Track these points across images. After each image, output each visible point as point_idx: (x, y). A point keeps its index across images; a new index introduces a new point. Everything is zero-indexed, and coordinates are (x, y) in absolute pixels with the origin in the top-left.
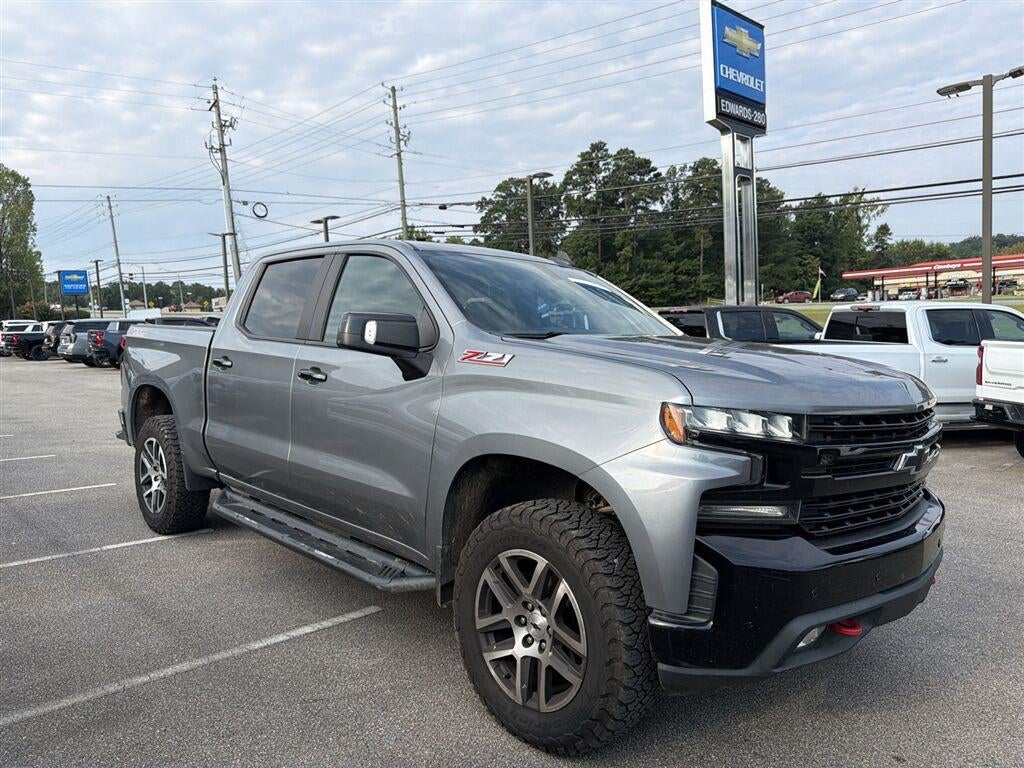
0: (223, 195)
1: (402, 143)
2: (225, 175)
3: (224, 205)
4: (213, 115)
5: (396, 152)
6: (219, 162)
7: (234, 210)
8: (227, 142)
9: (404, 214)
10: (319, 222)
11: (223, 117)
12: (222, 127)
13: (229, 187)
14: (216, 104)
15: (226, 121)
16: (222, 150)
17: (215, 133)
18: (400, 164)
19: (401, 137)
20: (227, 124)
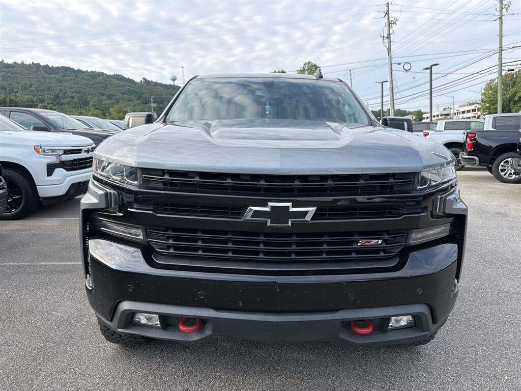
0: (388, 61)
1: (504, 10)
2: (389, 50)
3: (388, 66)
4: (386, 19)
5: (499, 17)
6: (387, 44)
7: (393, 69)
8: (391, 32)
9: (501, 55)
10: (427, 69)
11: (390, 19)
12: (390, 24)
13: (391, 56)
14: (387, 13)
15: (392, 21)
16: (389, 37)
17: (386, 28)
18: (501, 23)
19: (503, 6)
20: (392, 22)
